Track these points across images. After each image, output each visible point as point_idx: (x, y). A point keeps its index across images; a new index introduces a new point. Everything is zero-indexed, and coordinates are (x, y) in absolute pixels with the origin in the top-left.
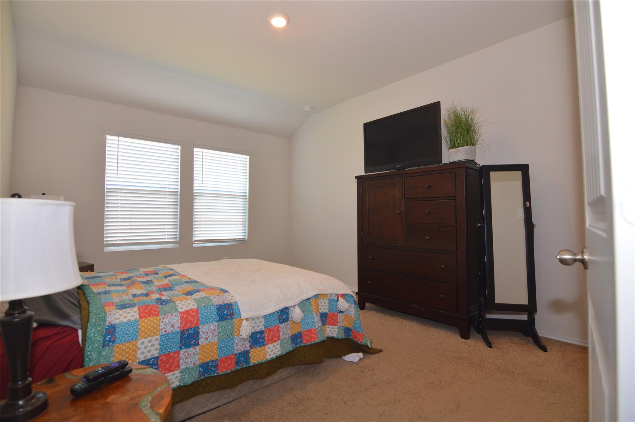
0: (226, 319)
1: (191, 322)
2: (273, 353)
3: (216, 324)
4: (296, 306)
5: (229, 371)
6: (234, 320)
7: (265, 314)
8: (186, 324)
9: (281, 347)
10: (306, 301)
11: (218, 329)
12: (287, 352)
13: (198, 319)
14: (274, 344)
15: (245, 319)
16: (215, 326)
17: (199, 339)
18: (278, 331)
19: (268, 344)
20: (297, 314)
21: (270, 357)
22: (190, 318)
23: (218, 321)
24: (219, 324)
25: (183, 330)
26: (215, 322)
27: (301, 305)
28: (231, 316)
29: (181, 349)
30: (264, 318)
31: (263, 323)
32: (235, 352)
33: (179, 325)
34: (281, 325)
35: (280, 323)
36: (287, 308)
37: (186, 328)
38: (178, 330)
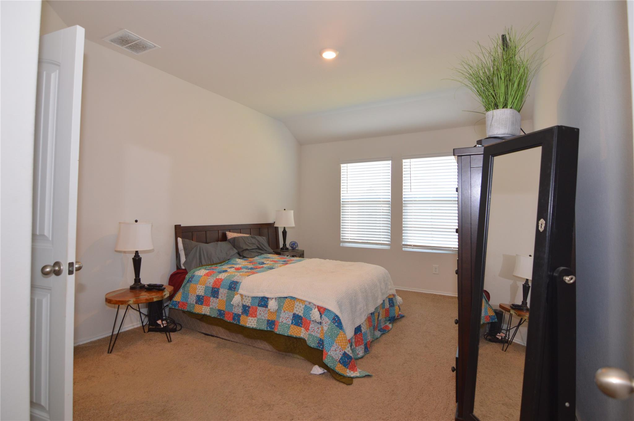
0: (231, 290)
1: (217, 285)
2: (251, 323)
3: (227, 291)
4: (274, 299)
5: (228, 321)
6: (235, 292)
7: (253, 296)
8: (215, 285)
9: (257, 323)
10: (284, 299)
11: (227, 293)
12: (261, 329)
13: (220, 285)
14: (252, 318)
15: (240, 294)
16: (226, 292)
17: (218, 295)
18: (256, 311)
19: (249, 316)
20: (272, 305)
21: (248, 326)
22: (217, 283)
23: (228, 289)
24: (228, 291)
25: (213, 288)
26: (227, 290)
27: (279, 300)
28: (234, 289)
29: (211, 297)
30: (252, 298)
31: (250, 301)
32: (233, 312)
33: (212, 284)
34: (259, 308)
35: (259, 306)
36: (268, 298)
37: (214, 287)
38: (211, 286)
